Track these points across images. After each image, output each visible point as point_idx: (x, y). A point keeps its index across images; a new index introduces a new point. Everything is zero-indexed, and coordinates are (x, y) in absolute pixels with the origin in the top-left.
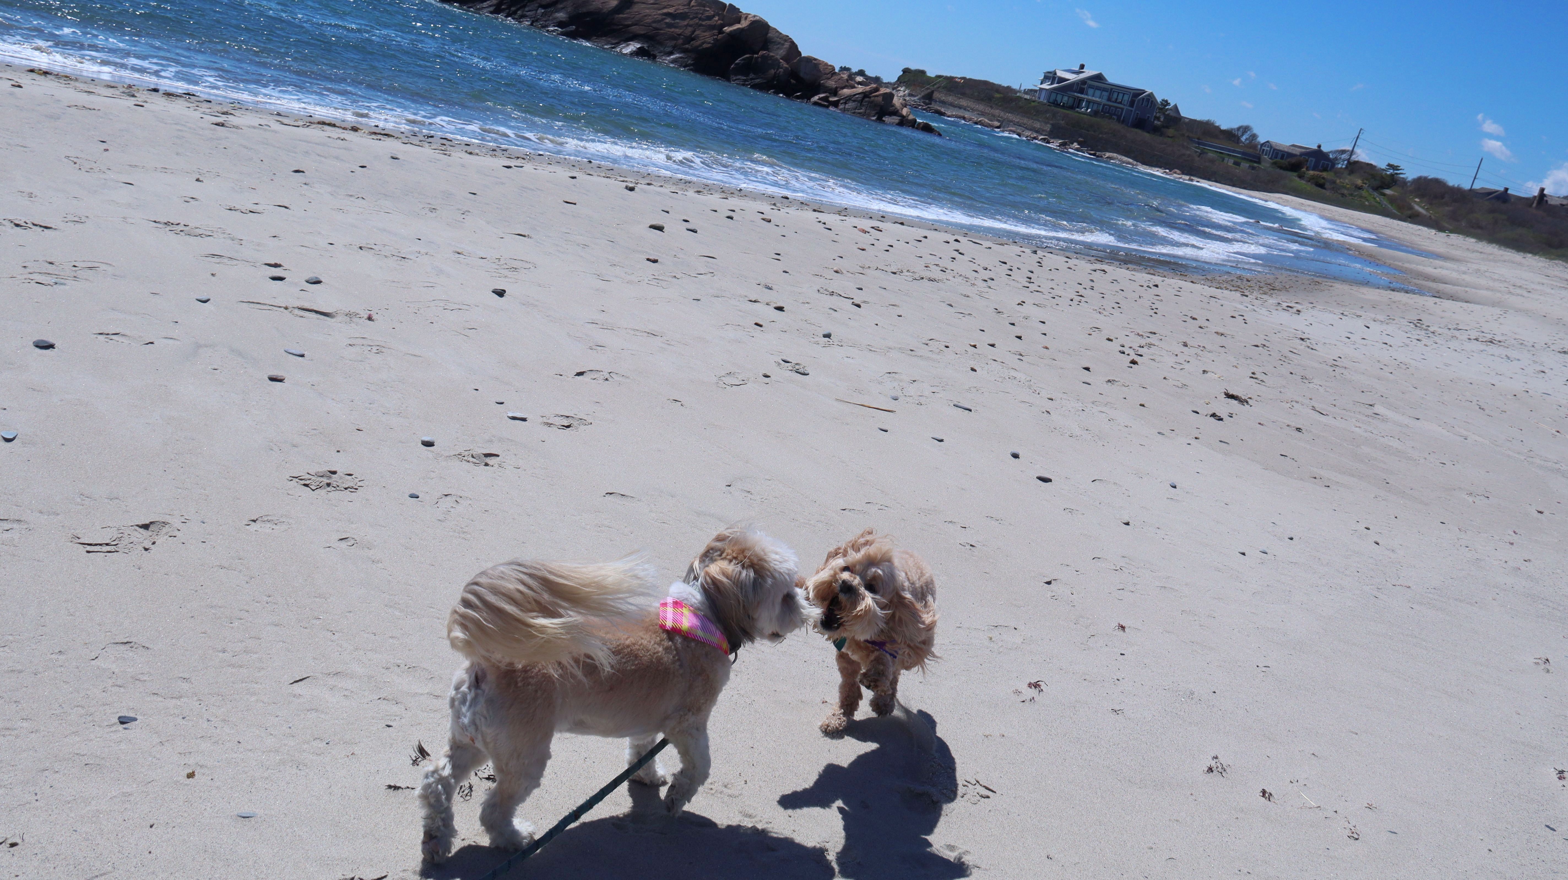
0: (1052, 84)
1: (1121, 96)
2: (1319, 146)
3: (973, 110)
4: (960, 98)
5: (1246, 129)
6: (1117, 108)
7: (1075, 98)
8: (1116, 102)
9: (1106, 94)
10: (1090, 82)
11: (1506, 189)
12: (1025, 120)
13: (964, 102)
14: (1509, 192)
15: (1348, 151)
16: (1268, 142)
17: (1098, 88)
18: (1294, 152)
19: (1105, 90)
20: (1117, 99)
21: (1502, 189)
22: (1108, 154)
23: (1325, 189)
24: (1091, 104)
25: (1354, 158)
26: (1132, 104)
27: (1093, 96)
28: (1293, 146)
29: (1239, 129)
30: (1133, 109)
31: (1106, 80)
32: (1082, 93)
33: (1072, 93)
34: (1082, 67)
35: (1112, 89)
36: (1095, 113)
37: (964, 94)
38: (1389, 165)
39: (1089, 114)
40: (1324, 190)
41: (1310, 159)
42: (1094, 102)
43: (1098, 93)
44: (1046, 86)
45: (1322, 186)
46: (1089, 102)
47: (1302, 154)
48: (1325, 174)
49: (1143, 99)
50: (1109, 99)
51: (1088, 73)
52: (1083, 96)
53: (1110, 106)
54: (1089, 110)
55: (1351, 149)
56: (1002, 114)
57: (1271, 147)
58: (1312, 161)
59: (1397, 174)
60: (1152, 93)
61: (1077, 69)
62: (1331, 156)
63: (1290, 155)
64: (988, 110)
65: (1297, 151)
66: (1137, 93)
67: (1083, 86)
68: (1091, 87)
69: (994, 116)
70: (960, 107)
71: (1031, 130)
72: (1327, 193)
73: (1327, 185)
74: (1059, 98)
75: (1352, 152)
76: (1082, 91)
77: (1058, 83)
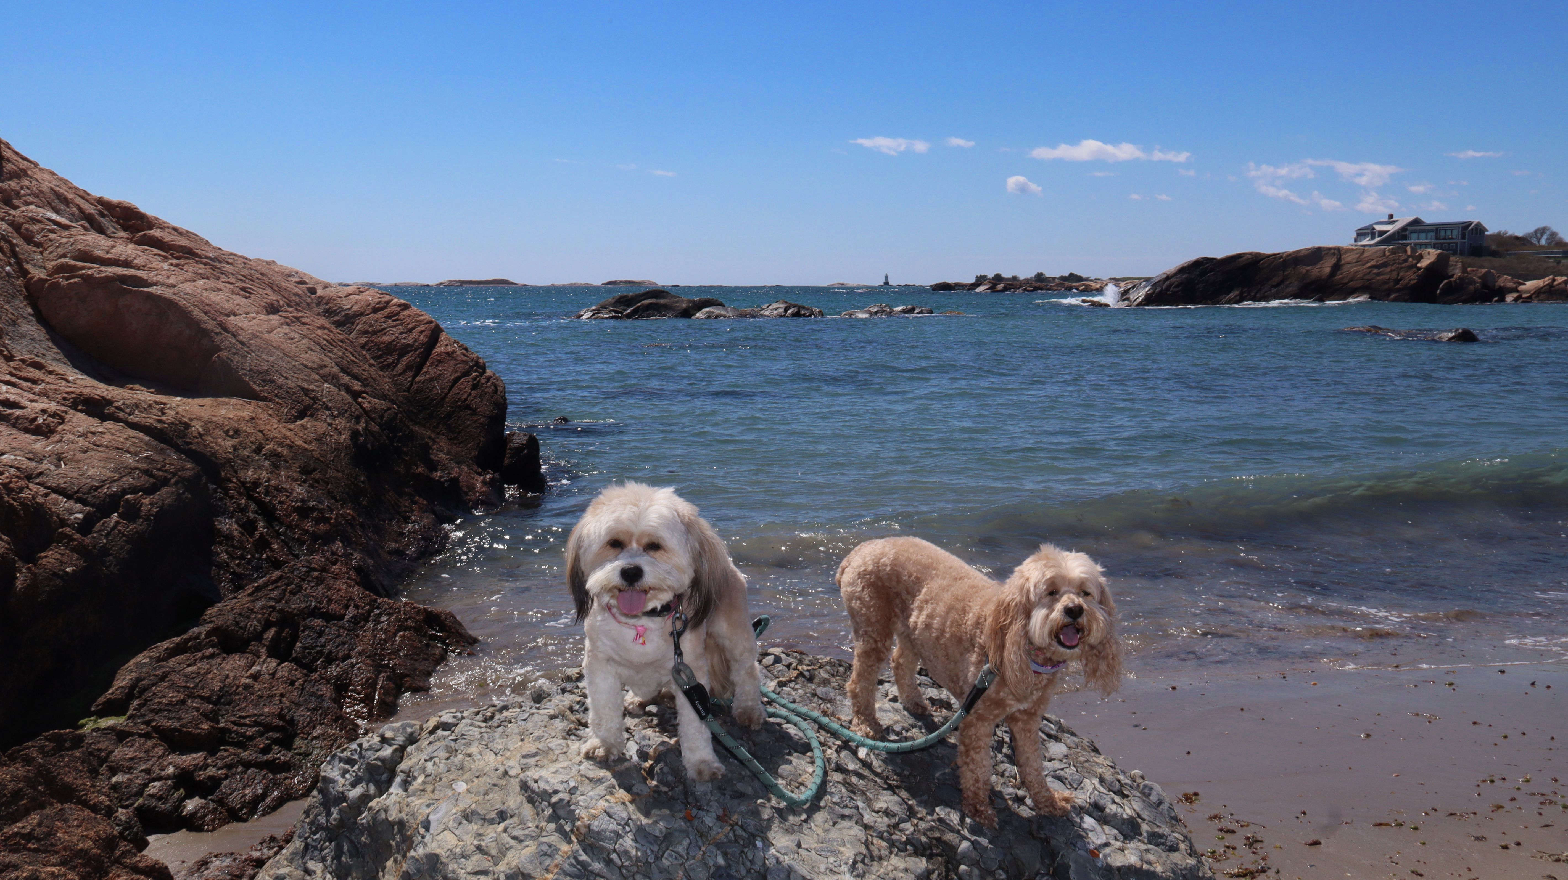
0: (1373, 238)
1: (1449, 232)
6: (1449, 244)
8: (1444, 239)
9: (1432, 234)
10: (1409, 228)
17: (1421, 232)
19: (1429, 231)
20: (1445, 236)
27: (1419, 240)
30: (1467, 241)
31: (1423, 222)
32: (1406, 240)
33: (1397, 242)
34: (1391, 216)
35: (1437, 229)
43: (1423, 235)
44: (1366, 241)
49: (1472, 230)
50: (1437, 238)
51: (1403, 220)
60: (1479, 222)
61: (1386, 219)
67: (1405, 233)
68: (1413, 232)
76: (1405, 237)
77: (1379, 237)
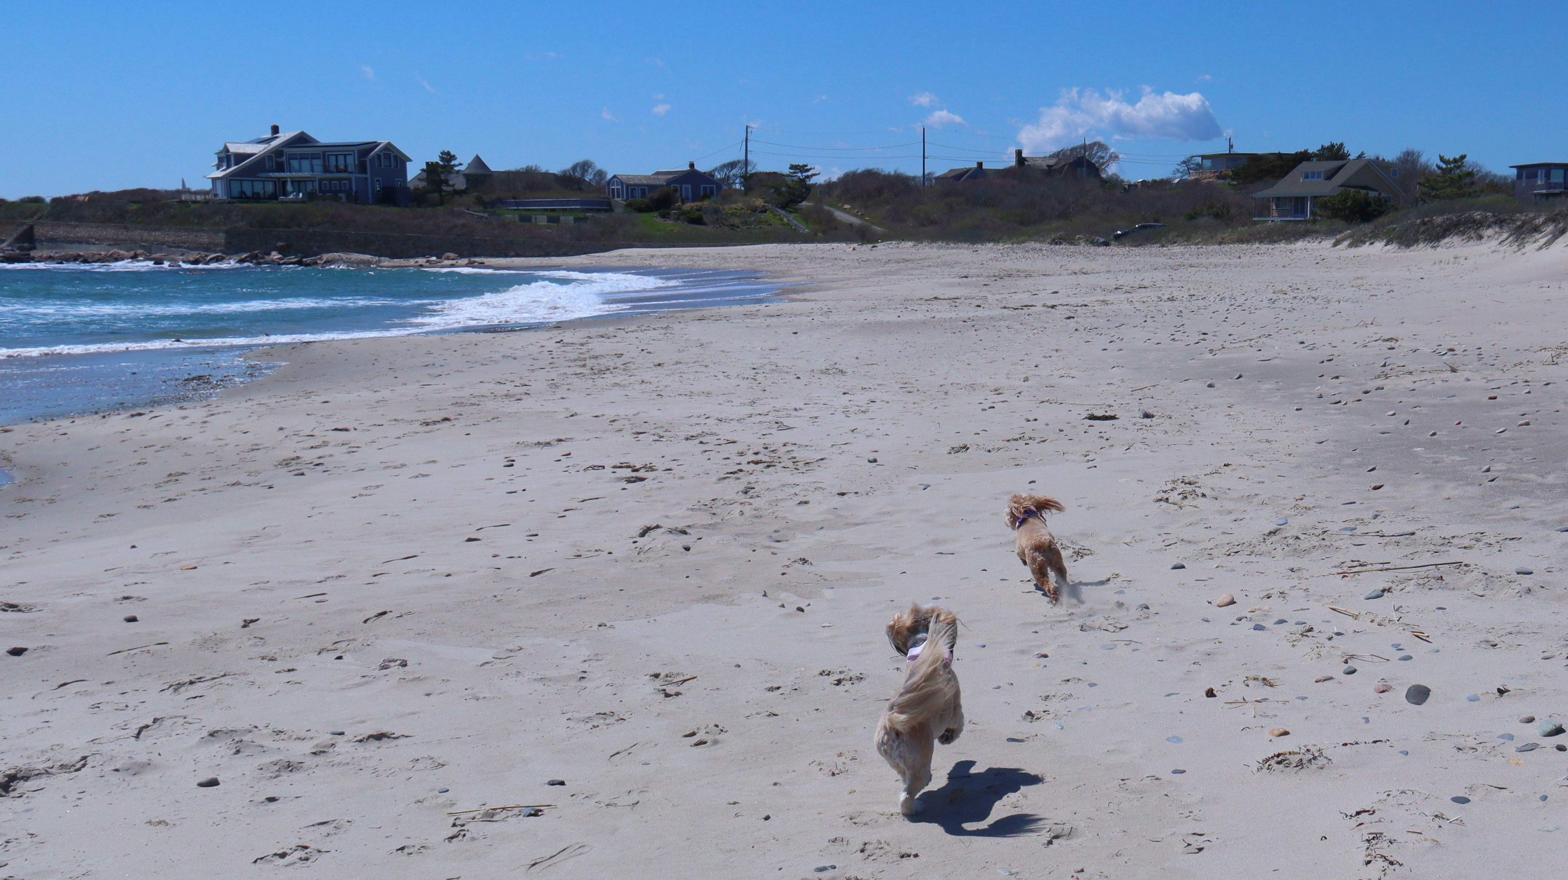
0: (228, 167)
1: (341, 159)
2: (692, 165)
3: (100, 240)
4: (75, 227)
5: (585, 166)
6: (340, 180)
7: (275, 181)
8: (339, 171)
9: (318, 163)
10: (287, 150)
11: (980, 164)
12: (184, 236)
13: (82, 232)
14: (984, 167)
15: (739, 162)
16: (615, 177)
17: (303, 157)
18: (657, 183)
19: (314, 157)
20: (337, 166)
21: (975, 166)
22: (326, 257)
23: (704, 224)
24: (302, 185)
25: (751, 170)
26: (362, 168)
27: (301, 172)
28: (658, 173)
29: (574, 168)
30: (368, 176)
31: (315, 141)
32: (283, 171)
33: (265, 174)
34: (275, 130)
35: (324, 153)
36: (311, 196)
37: (81, 219)
38: (792, 167)
39: (302, 202)
40: (702, 227)
41: (684, 186)
42: (305, 181)
43: (306, 164)
44: (219, 174)
45: (698, 221)
46: (298, 183)
47: (669, 183)
48: (706, 203)
49: (379, 156)
50: (326, 170)
51: (284, 136)
52: (282, 175)
53: (330, 180)
54: (301, 195)
55: (743, 158)
56: (145, 235)
57: (622, 183)
58: (687, 188)
59: (808, 177)
60: (389, 144)
61: (269, 135)
62: (718, 176)
63: (652, 188)
64: (122, 234)
65: (662, 180)
66: (365, 150)
67: (279, 160)
69: (133, 241)
70: (80, 241)
71: (196, 249)
72: (709, 229)
73: (706, 219)
74: (247, 188)
75: (746, 162)
76: (280, 168)
77: (236, 165)
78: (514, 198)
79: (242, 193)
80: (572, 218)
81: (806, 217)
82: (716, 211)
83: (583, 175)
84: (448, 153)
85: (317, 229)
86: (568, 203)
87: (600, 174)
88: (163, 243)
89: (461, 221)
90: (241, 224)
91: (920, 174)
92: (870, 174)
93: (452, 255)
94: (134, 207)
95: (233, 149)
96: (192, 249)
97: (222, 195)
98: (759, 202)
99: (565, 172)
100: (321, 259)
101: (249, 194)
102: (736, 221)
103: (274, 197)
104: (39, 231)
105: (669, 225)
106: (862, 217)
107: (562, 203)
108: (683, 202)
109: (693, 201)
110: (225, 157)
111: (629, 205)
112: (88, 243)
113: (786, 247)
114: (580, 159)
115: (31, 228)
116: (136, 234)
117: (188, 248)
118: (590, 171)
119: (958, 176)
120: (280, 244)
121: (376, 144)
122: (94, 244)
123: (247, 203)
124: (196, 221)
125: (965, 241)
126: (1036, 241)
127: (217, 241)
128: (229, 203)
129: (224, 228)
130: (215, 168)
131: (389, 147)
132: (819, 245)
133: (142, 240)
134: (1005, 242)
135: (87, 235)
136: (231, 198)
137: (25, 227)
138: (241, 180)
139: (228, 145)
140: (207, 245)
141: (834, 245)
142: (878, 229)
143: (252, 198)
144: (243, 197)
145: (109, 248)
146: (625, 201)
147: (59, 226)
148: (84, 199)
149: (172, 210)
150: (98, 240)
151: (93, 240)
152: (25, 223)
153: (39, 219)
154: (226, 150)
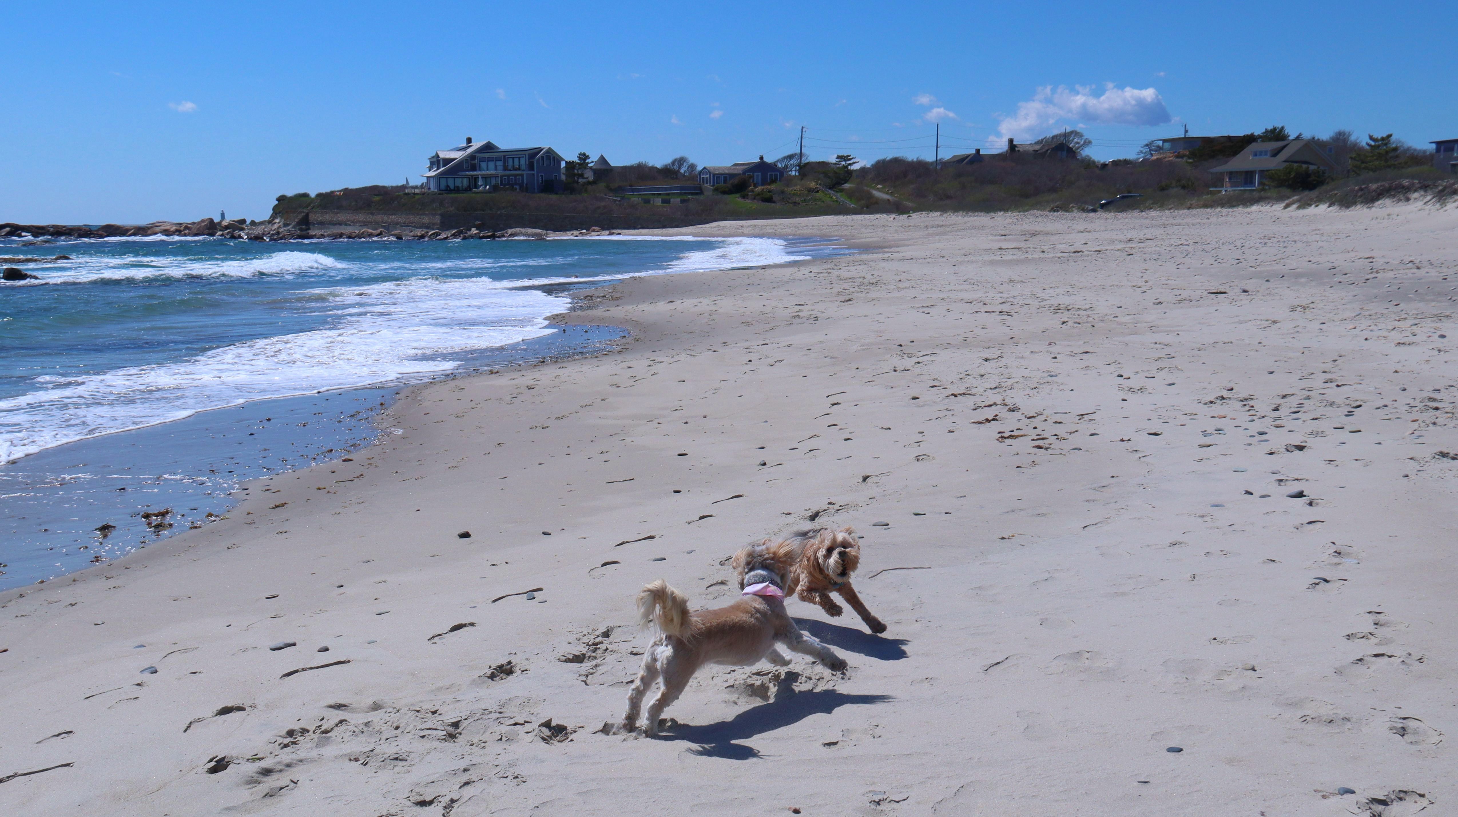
0: (438, 169)
1: (516, 161)
2: (762, 158)
3: (354, 223)
4: (337, 213)
5: (681, 161)
6: (516, 176)
7: (469, 178)
8: (513, 169)
9: (500, 163)
10: (478, 155)
11: (978, 151)
12: (412, 218)
13: (342, 217)
14: (981, 153)
15: (796, 154)
16: (705, 168)
17: (490, 160)
18: (736, 172)
19: (497, 159)
20: (513, 166)
21: (974, 152)
22: (510, 231)
23: (774, 202)
24: (488, 180)
25: (804, 160)
26: (531, 167)
27: (487, 170)
28: (735, 165)
29: (673, 163)
31: (498, 148)
32: (475, 170)
33: (463, 173)
34: (469, 140)
35: (504, 156)
36: (495, 188)
37: (340, 208)
38: (838, 157)
39: (489, 192)
40: (773, 205)
41: (755, 174)
42: (490, 177)
43: (491, 164)
44: (432, 173)
45: (769, 200)
46: (485, 178)
47: (745, 172)
48: (773, 187)
50: (506, 169)
51: (476, 145)
52: (475, 173)
53: (508, 176)
54: (488, 187)
55: (799, 151)
56: (385, 218)
57: (710, 173)
58: (757, 176)
59: (850, 164)
61: (464, 145)
62: (780, 165)
63: (732, 176)
64: (369, 218)
65: (739, 170)
66: (533, 154)
67: (473, 162)
69: (377, 223)
71: (420, 227)
72: (778, 206)
73: (776, 198)
74: (452, 184)
75: (801, 155)
76: (474, 168)
77: (443, 167)
78: (631, 186)
79: (448, 186)
80: (679, 200)
81: (850, 194)
82: (783, 192)
83: (680, 168)
84: (584, 154)
85: (503, 211)
86: (671, 189)
87: (692, 167)
88: (397, 224)
89: (603, 204)
90: (451, 209)
91: (935, 159)
92: (896, 161)
93: (597, 228)
94: (377, 198)
95: (442, 155)
96: (417, 228)
97: (433, 188)
98: (813, 185)
99: (666, 166)
100: (507, 233)
101: (452, 187)
102: (797, 199)
103: (468, 189)
104: (312, 217)
105: (749, 204)
106: (892, 194)
107: (666, 189)
108: (755, 186)
109: (763, 185)
110: (436, 161)
111: (716, 190)
112: (346, 225)
113: (841, 218)
114: (678, 156)
115: (307, 215)
116: (379, 218)
117: (414, 227)
118: (685, 164)
119: (961, 160)
120: (477, 223)
121: (541, 149)
122: (350, 225)
123: (451, 194)
124: (420, 207)
125: (981, 211)
126: (1038, 209)
127: (435, 221)
128: (439, 194)
129: (439, 212)
130: (428, 169)
131: (550, 151)
132: (866, 216)
133: (383, 222)
134: (1013, 211)
135: (345, 219)
136: (440, 190)
137: (303, 214)
138: (447, 178)
139: (438, 152)
140: (428, 224)
141: (878, 216)
142: (909, 204)
143: (454, 190)
144: (448, 190)
145: (360, 228)
146: (712, 186)
147: (326, 213)
148: (340, 194)
149: (403, 200)
150: (352, 222)
151: (349, 223)
152: (303, 212)
153: (312, 208)
154: (438, 156)
